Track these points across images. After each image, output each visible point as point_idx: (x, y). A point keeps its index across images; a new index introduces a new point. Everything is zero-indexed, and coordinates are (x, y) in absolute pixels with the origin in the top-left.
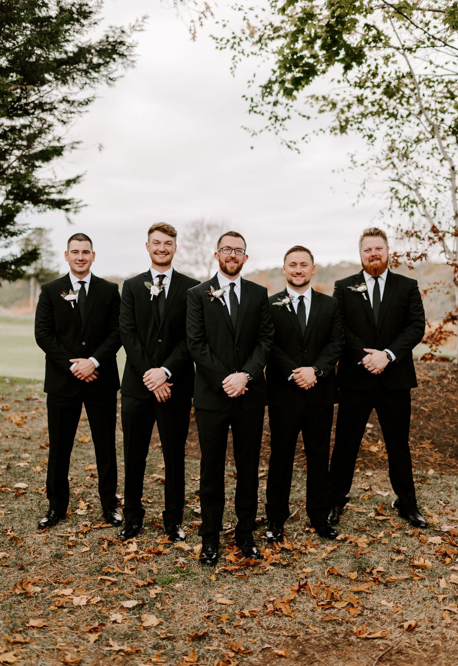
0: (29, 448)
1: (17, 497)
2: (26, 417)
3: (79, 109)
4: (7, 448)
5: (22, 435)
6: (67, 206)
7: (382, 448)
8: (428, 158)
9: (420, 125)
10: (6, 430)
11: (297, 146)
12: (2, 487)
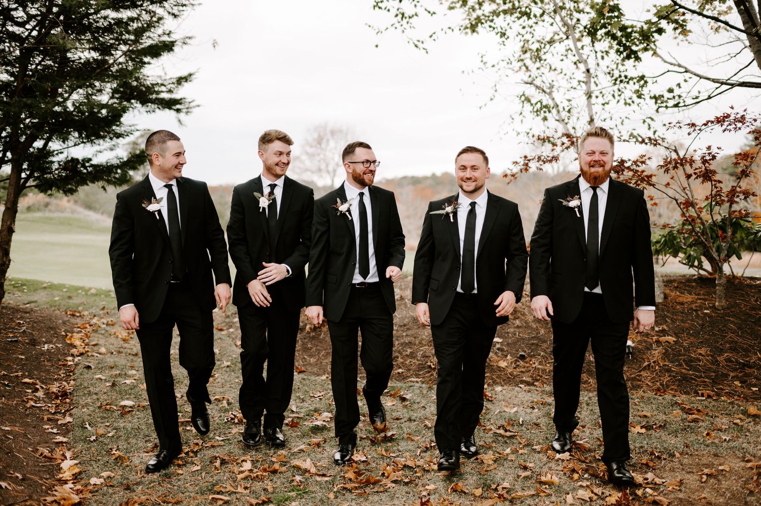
0: (136, 364)
1: (122, 415)
4: (112, 364)
5: (129, 351)
6: (178, 106)
7: (512, 363)
8: (562, 60)
9: (555, 24)
10: (111, 346)
11: (424, 46)
12: (107, 405)
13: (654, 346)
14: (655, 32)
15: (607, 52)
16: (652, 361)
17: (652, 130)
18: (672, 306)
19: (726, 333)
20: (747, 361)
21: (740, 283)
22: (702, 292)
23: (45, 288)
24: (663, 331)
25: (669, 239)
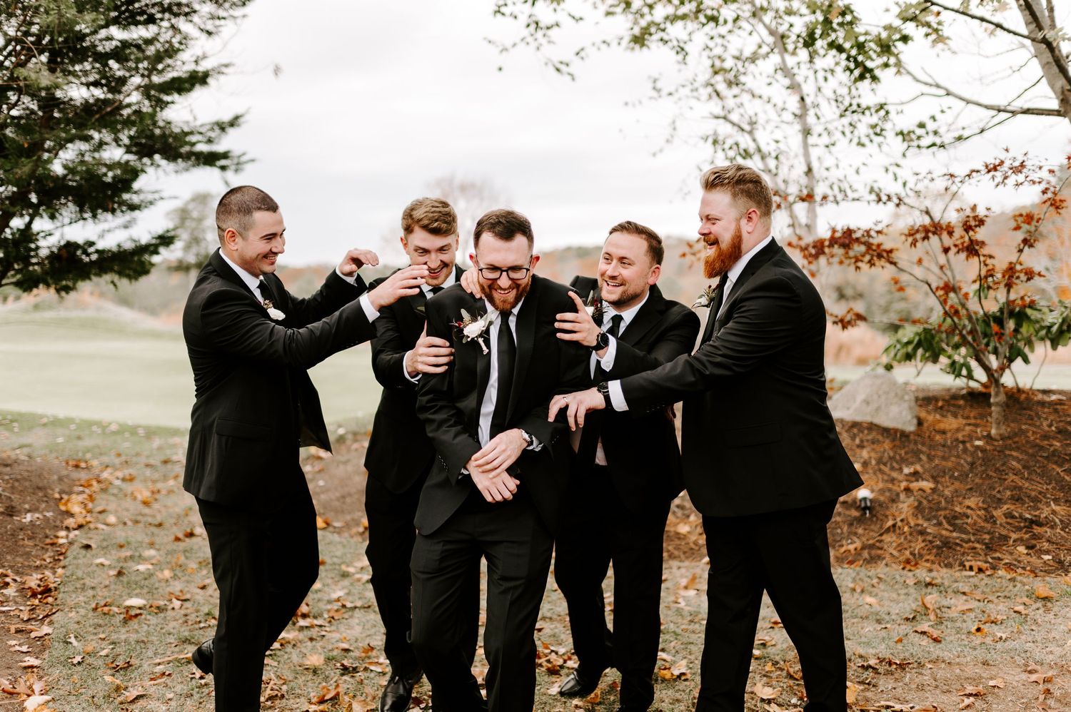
0: (157, 540)
1: (125, 621)
2: (159, 491)
3: (231, 12)
4: (122, 541)
5: (150, 520)
6: (223, 162)
7: (696, 526)
8: (770, 84)
9: (754, 34)
10: (125, 513)
11: (570, 70)
12: (105, 605)
13: (902, 496)
14: (899, 40)
15: (832, 71)
16: (898, 519)
17: (900, 182)
18: (929, 437)
19: (1006, 474)
20: (1035, 516)
21: (1028, 399)
22: (972, 415)
23: (45, 425)
24: (915, 474)
25: (925, 338)
